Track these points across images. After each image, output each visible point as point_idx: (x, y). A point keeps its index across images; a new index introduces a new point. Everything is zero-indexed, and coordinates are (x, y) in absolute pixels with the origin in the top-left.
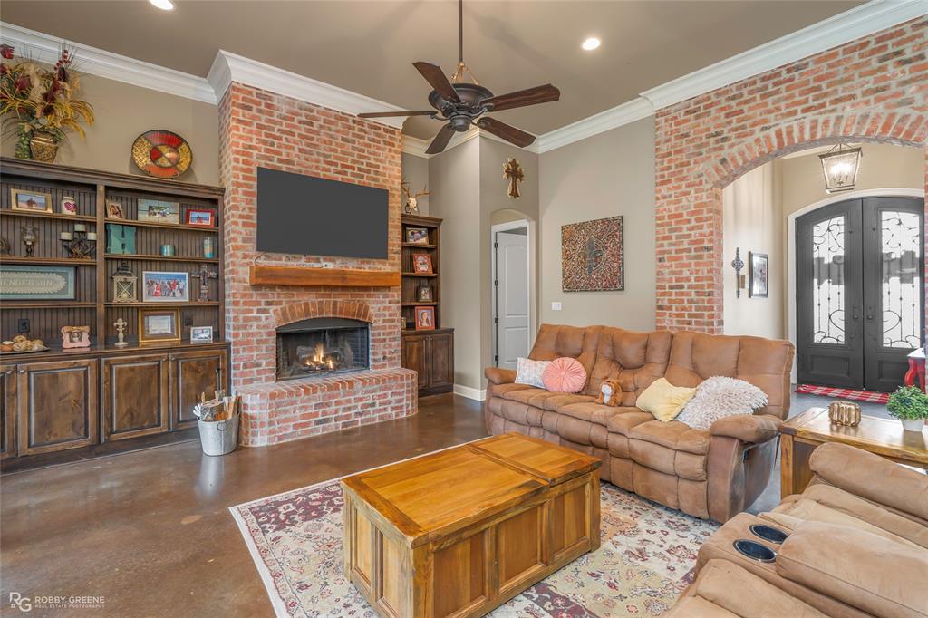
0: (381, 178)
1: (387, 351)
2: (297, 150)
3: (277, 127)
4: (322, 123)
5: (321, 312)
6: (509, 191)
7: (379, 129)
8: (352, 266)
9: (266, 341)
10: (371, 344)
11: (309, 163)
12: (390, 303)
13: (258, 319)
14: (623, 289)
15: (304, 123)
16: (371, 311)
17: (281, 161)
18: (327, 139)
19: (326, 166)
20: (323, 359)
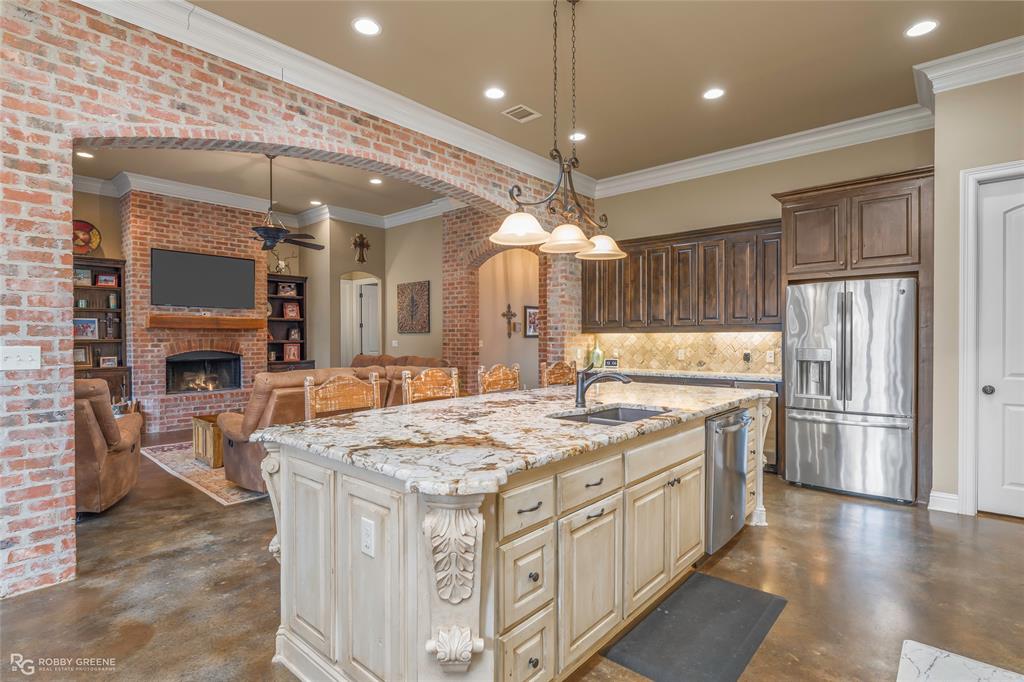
0: (250, 250)
1: (255, 375)
2: (181, 233)
3: (165, 219)
4: (200, 213)
5: (201, 347)
6: (357, 258)
8: (226, 315)
9: (158, 367)
10: (242, 370)
11: (191, 242)
12: (258, 340)
13: (152, 351)
14: (429, 332)
15: (187, 214)
16: (242, 346)
17: (168, 242)
18: (205, 224)
19: (204, 244)
20: (205, 382)
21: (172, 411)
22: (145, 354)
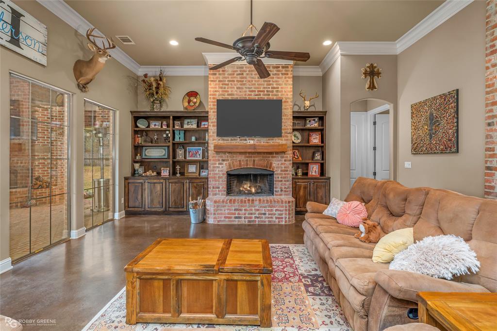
0: (280, 94)
1: (283, 187)
2: (236, 88)
3: (227, 80)
4: (248, 72)
5: (247, 164)
7: (279, 67)
8: (263, 142)
9: (222, 177)
10: (275, 182)
11: (242, 93)
12: (285, 161)
13: (218, 167)
14: (457, 151)
15: (239, 74)
16: (274, 165)
17: (228, 95)
18: (250, 79)
19: (250, 93)
20: (250, 187)
21: (221, 210)
22: (215, 169)
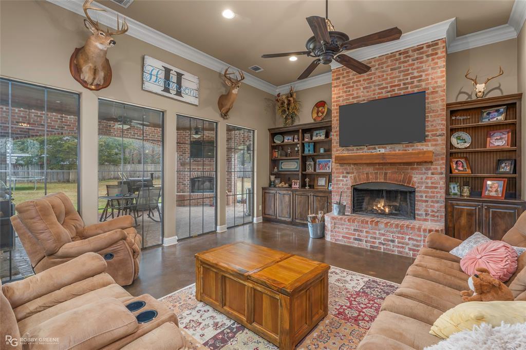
0: (423, 83)
1: (430, 210)
2: (362, 88)
3: (351, 82)
4: (377, 67)
5: (377, 178)
8: (398, 149)
11: (369, 93)
12: (433, 174)
13: (342, 181)
16: (415, 179)
17: (353, 98)
18: (380, 74)
19: (380, 91)
20: (383, 207)
21: (339, 228)
22: (339, 183)
